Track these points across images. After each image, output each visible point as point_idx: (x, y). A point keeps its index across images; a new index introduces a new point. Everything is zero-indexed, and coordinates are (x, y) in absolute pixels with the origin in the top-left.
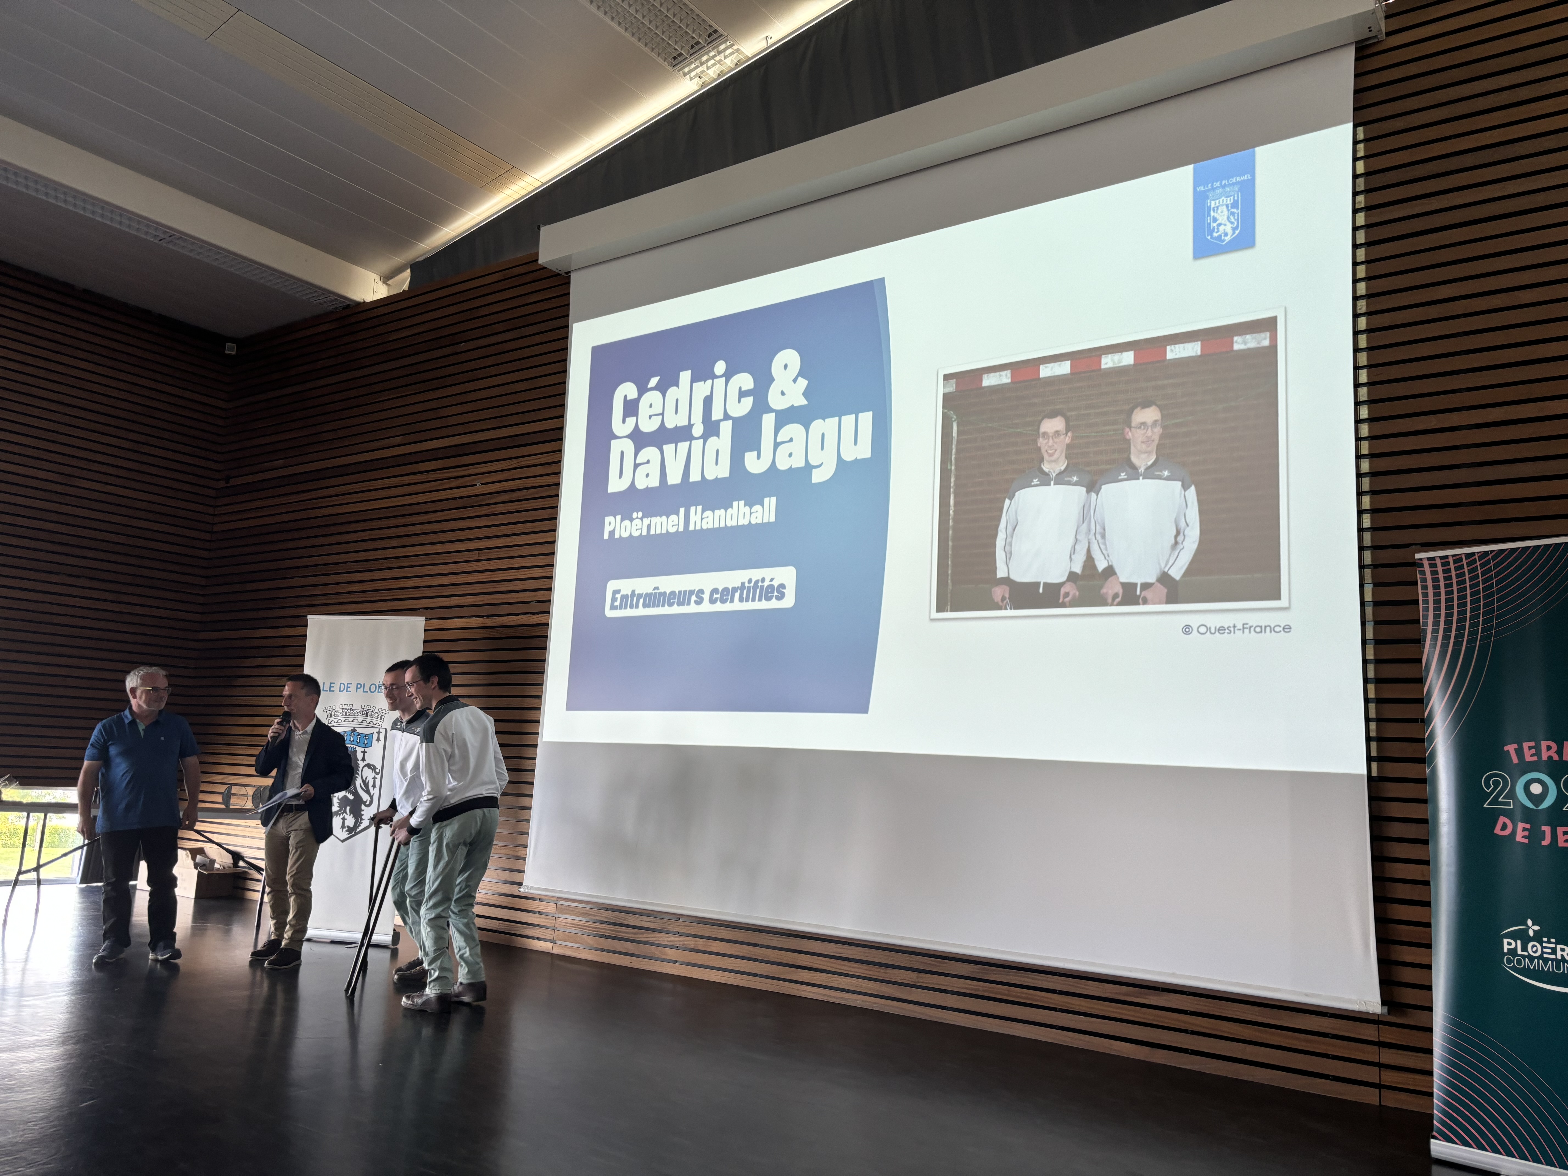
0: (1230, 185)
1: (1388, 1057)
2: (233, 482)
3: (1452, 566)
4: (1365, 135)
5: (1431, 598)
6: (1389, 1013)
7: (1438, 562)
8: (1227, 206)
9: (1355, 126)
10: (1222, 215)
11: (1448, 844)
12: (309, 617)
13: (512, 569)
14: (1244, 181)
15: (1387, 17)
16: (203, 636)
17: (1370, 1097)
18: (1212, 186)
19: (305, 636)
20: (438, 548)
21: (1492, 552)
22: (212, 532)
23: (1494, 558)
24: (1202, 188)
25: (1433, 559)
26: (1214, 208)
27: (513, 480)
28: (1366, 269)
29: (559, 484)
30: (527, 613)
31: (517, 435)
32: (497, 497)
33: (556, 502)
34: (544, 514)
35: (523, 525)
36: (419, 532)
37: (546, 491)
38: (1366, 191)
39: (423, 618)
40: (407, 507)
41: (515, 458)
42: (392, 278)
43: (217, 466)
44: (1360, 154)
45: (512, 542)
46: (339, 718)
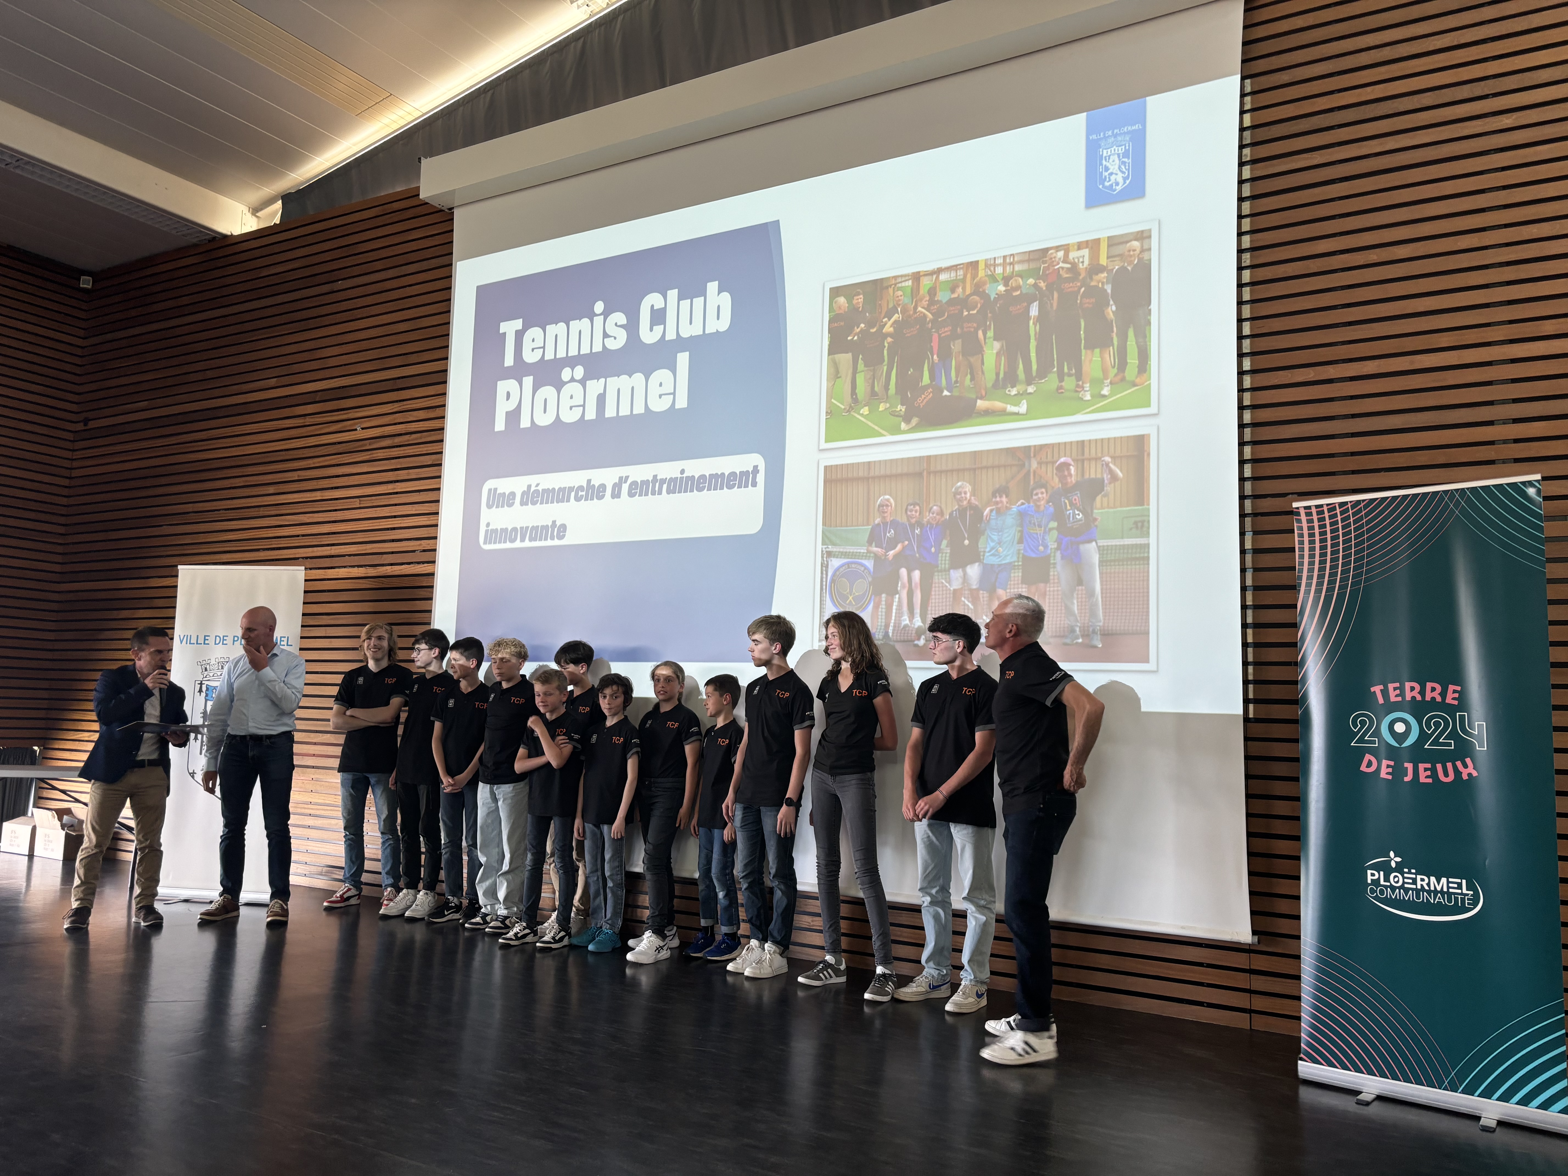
0: (1121, 134)
1: (1259, 983)
2: (92, 424)
3: (1326, 515)
4: (1251, 89)
5: (1306, 546)
6: (1259, 942)
7: (1314, 510)
8: (1119, 155)
9: (1243, 79)
10: (1113, 164)
11: (1317, 781)
12: (180, 567)
13: (395, 517)
14: (1134, 130)
16: (64, 587)
17: (1240, 1021)
18: (1104, 134)
19: (176, 587)
20: (318, 495)
21: (1364, 501)
22: (70, 478)
23: (1365, 507)
24: (1094, 137)
25: (1309, 507)
26: (1105, 157)
27: (395, 424)
28: (1251, 222)
29: (443, 429)
30: (412, 563)
31: (399, 378)
32: (378, 442)
33: (440, 447)
34: (428, 460)
35: (406, 471)
36: (297, 478)
37: (430, 436)
38: (1253, 145)
39: (303, 568)
40: (284, 453)
41: (397, 401)
42: (261, 209)
43: (74, 408)
44: (1248, 107)
45: (394, 489)
46: (214, 670)
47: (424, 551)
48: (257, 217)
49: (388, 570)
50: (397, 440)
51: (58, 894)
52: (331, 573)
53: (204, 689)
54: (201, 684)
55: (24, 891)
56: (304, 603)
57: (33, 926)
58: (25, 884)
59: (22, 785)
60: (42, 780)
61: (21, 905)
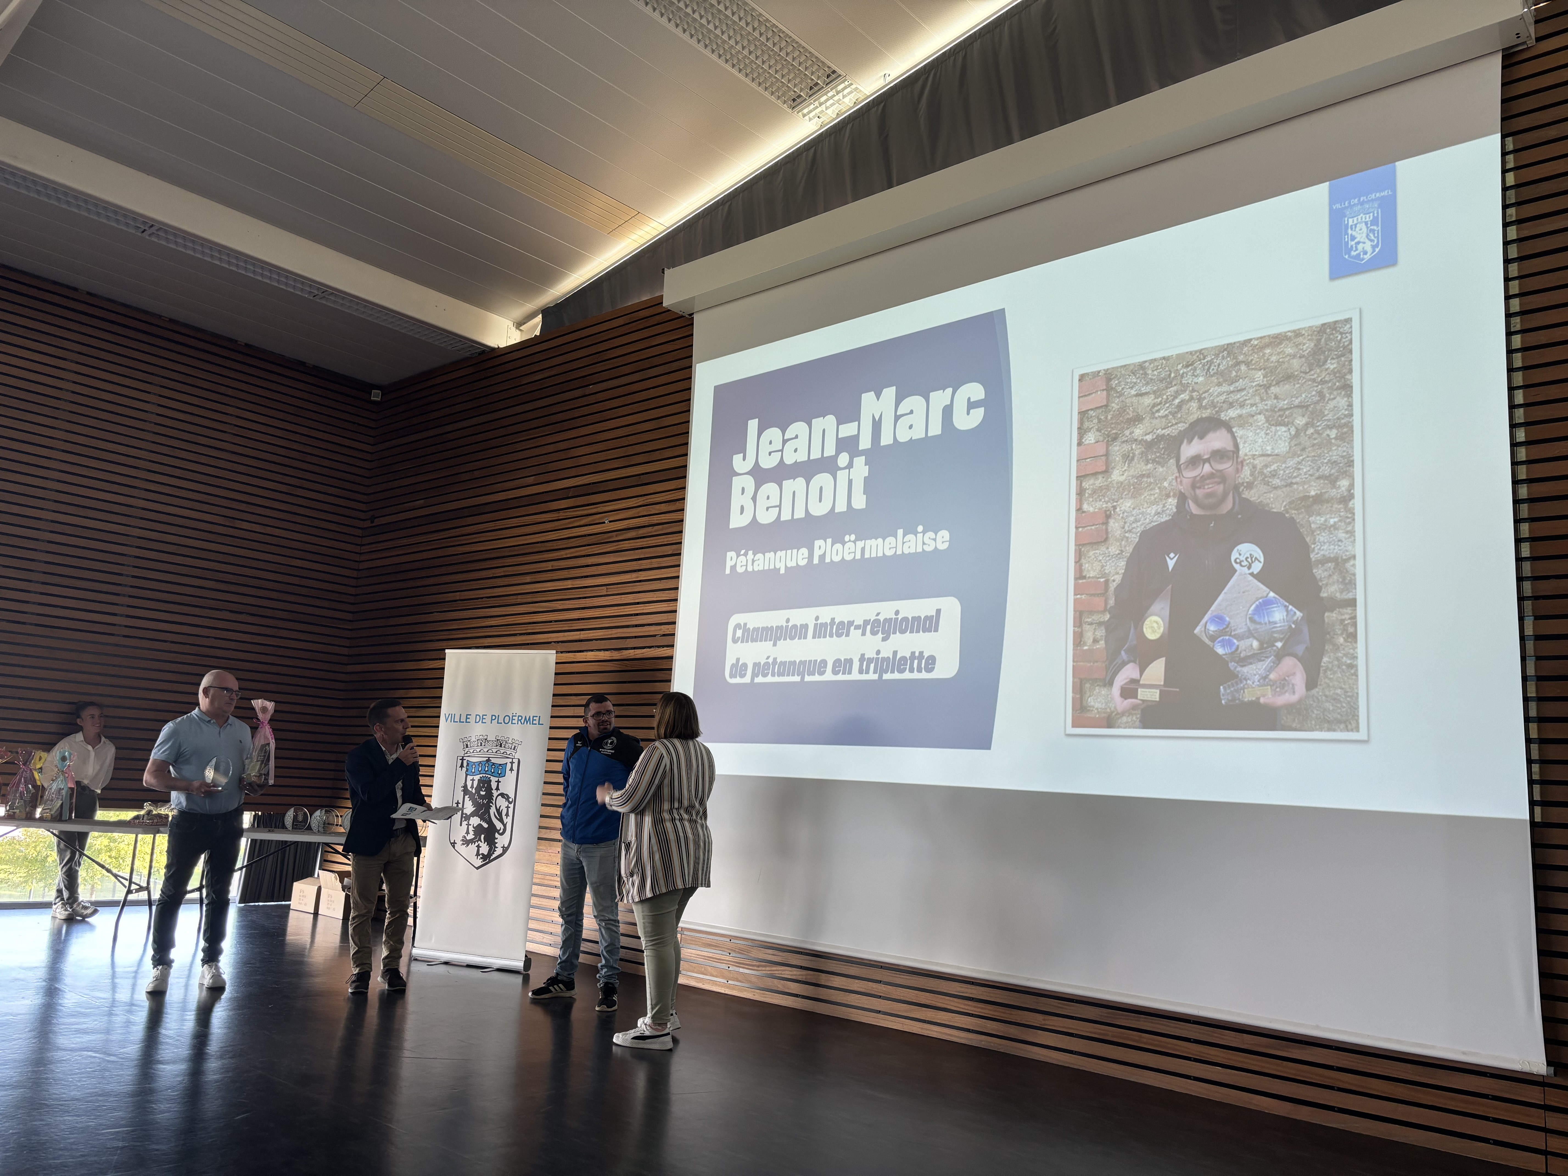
0: (1368, 201)
1: (1555, 1121)
2: (378, 522)
4: (1514, 147)
6: (1555, 1074)
8: (1366, 223)
9: (1503, 137)
10: (1360, 233)
12: (447, 651)
13: (638, 603)
14: (1383, 197)
15: (1536, 22)
16: (350, 668)
17: (1536, 1163)
18: (1350, 203)
19: (444, 668)
20: (569, 584)
22: (359, 570)
24: (1338, 206)
26: (1352, 226)
27: (640, 517)
28: (1520, 285)
29: (682, 521)
30: (653, 647)
31: (643, 474)
32: (625, 533)
33: (679, 538)
34: (668, 550)
35: (649, 561)
36: (550, 568)
37: (671, 527)
38: (1518, 204)
39: (554, 652)
40: (539, 545)
41: (641, 496)
42: (524, 323)
43: (363, 507)
44: (1510, 165)
45: (638, 577)
46: (475, 748)
47: (664, 635)
48: (520, 330)
49: (631, 653)
50: (641, 532)
51: (337, 951)
52: (580, 657)
53: (465, 764)
54: (462, 760)
55: (308, 946)
56: (555, 684)
57: (317, 980)
58: (309, 940)
59: (310, 849)
60: (327, 844)
61: (306, 959)
